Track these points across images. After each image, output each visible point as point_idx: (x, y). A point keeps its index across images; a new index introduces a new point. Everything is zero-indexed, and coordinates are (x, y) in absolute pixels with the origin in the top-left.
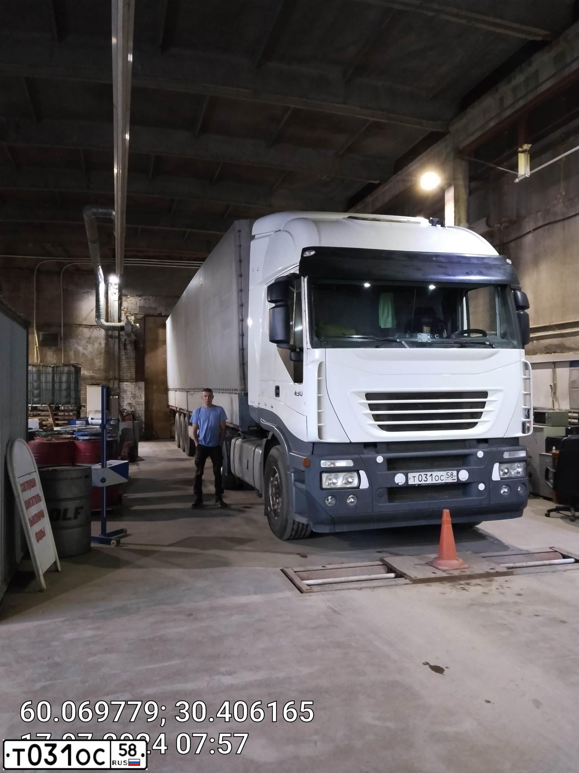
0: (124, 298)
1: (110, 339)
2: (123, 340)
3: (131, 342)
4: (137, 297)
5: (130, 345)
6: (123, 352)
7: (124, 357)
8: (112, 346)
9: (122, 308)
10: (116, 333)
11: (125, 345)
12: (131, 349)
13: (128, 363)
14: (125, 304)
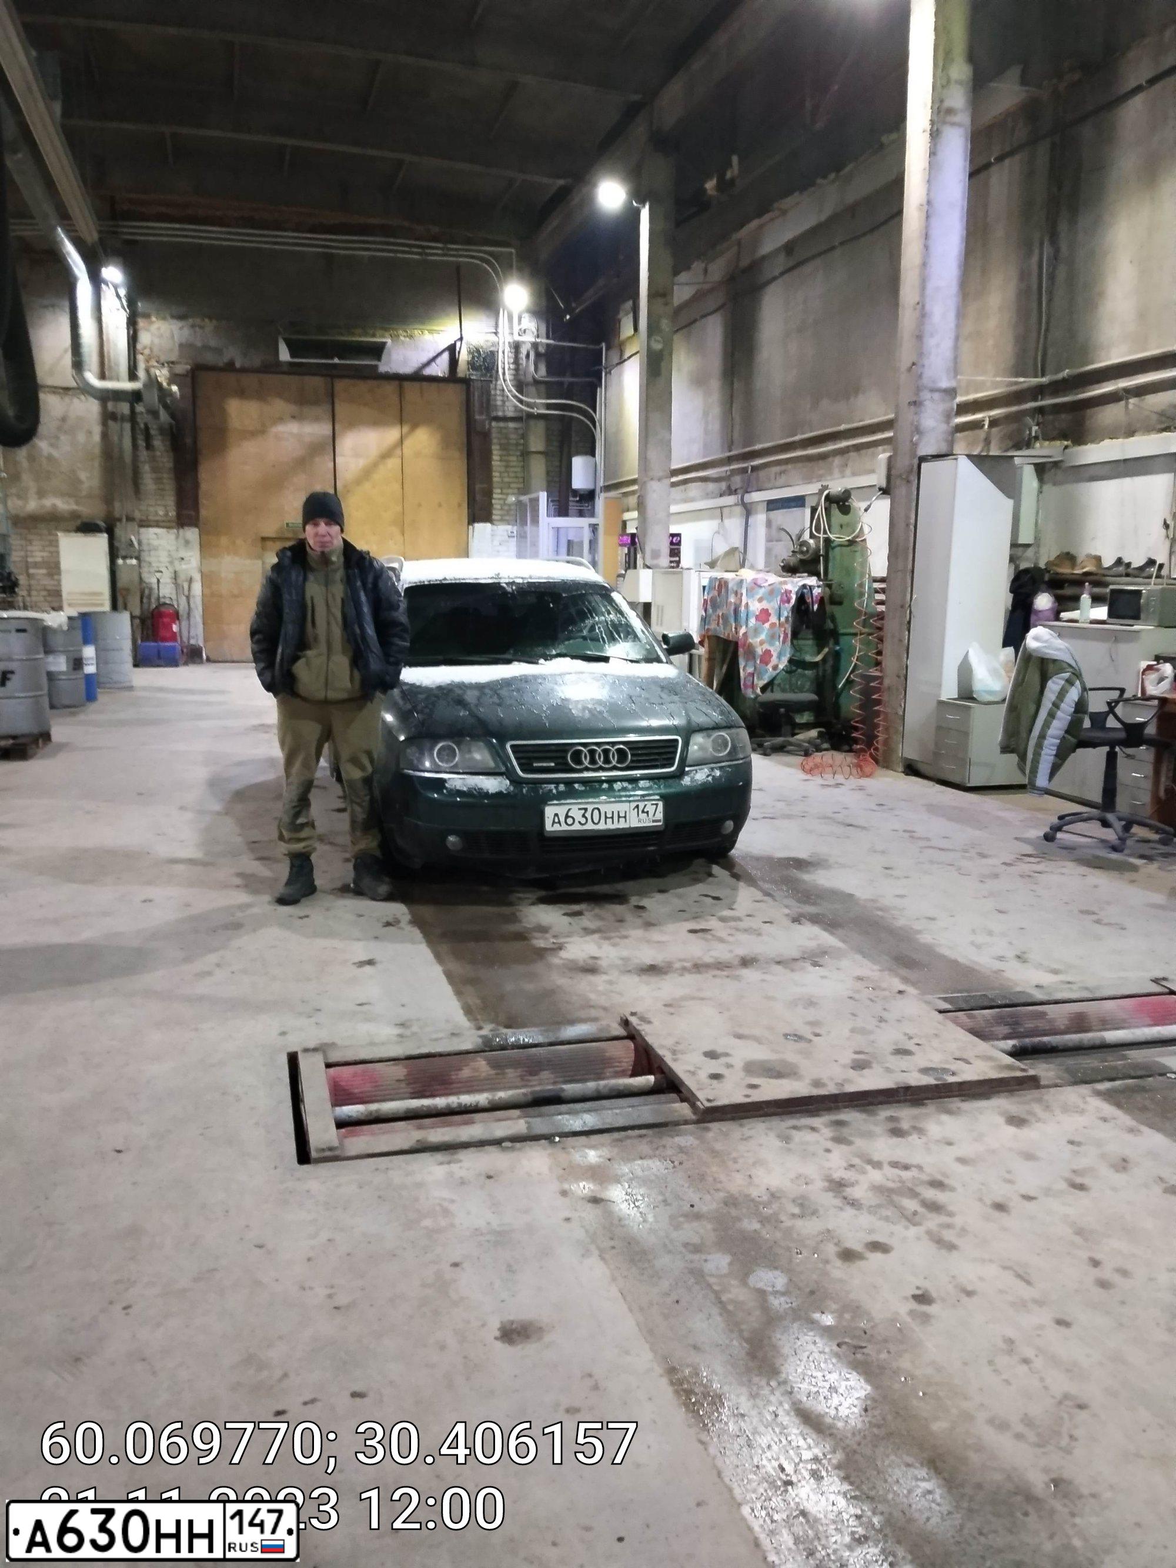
0: (141, 323)
1: (111, 423)
2: (142, 426)
3: (162, 430)
4: (175, 321)
5: (160, 437)
6: (143, 454)
7: (146, 467)
8: (116, 438)
9: (139, 347)
10: (125, 408)
11: (148, 438)
12: (162, 448)
13: (158, 481)
14: (145, 338)
